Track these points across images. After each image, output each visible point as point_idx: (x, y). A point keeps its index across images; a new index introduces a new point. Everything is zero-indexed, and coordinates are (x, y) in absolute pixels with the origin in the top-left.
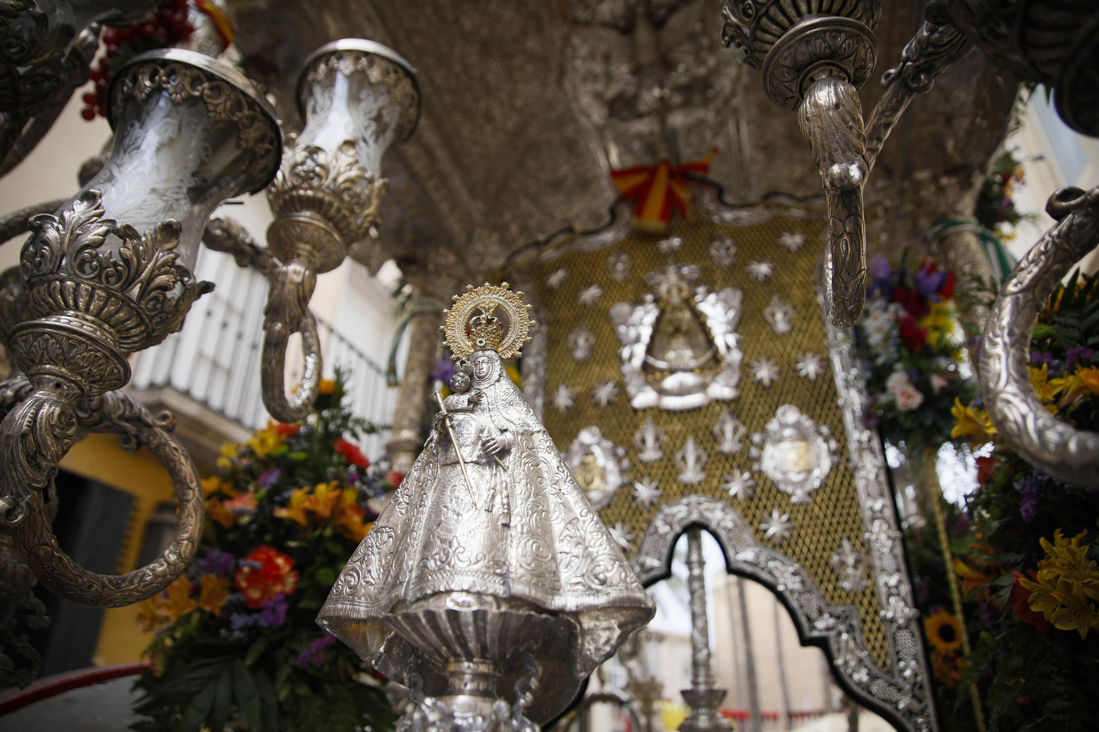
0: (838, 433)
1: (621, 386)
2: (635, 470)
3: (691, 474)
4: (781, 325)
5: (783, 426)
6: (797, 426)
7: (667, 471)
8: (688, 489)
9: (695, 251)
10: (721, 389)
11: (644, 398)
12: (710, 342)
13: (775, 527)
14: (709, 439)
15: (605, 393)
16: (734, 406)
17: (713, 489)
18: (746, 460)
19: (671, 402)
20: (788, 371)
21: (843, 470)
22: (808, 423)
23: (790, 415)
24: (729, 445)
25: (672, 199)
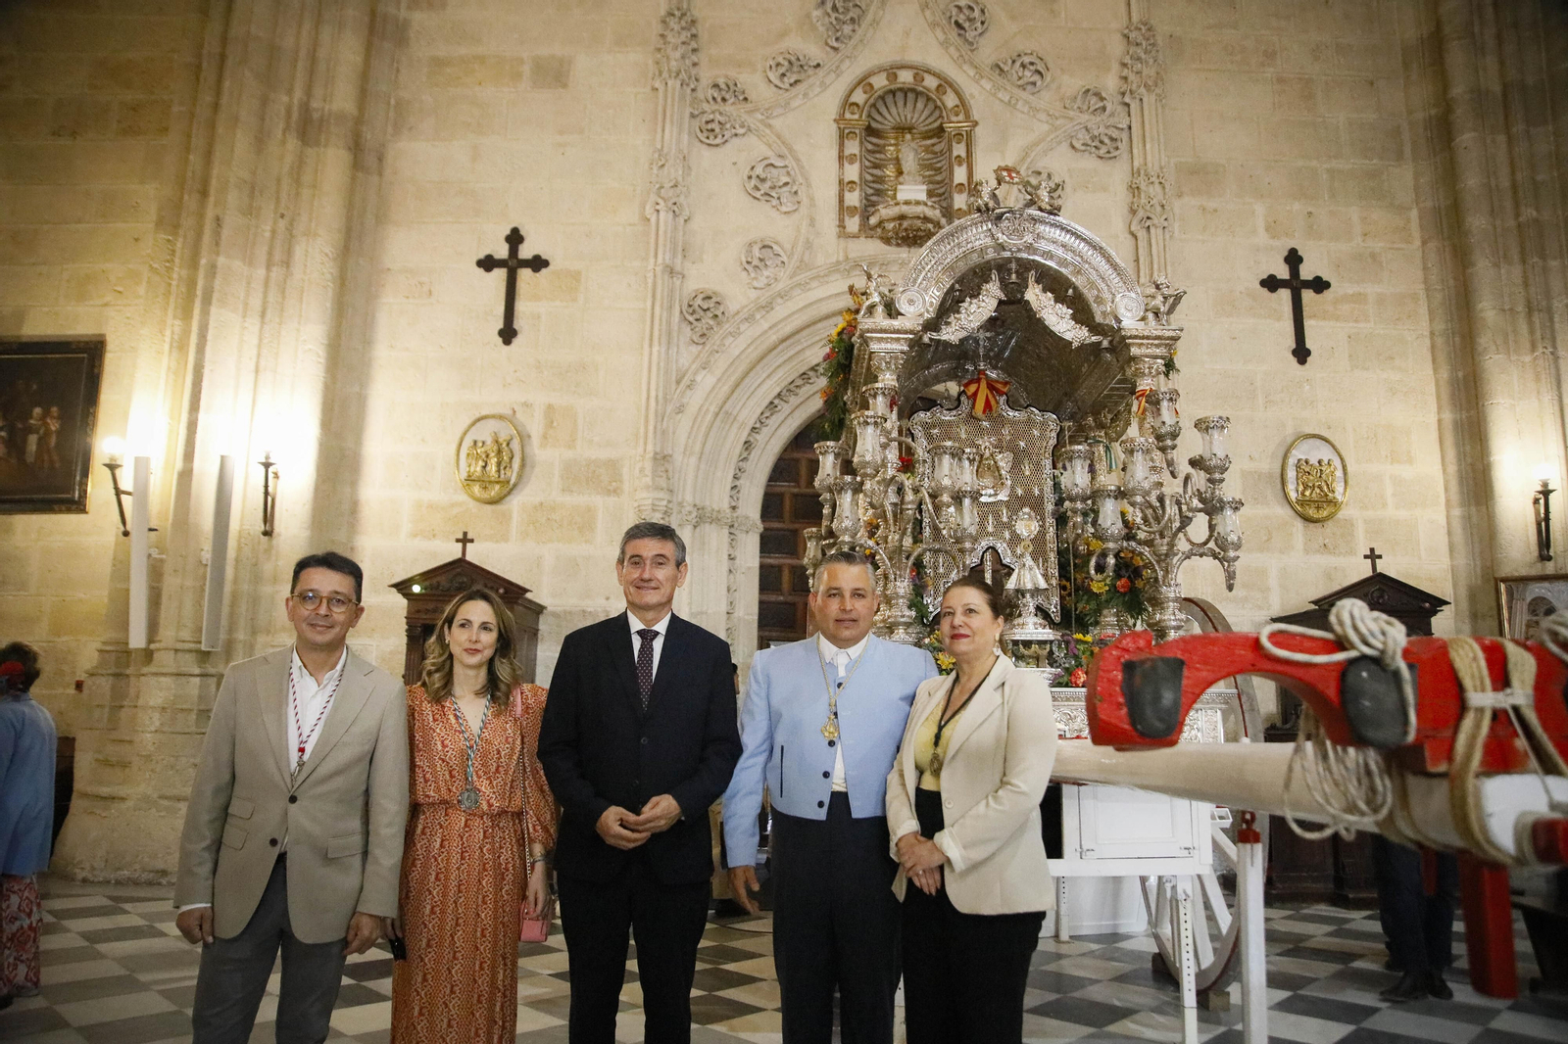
0: (1043, 519)
3: (990, 529)
4: (1027, 473)
5: (1024, 514)
6: (1029, 514)
7: (981, 527)
8: (988, 534)
9: (996, 430)
10: (1003, 496)
12: (1000, 476)
13: (1019, 550)
14: (997, 516)
16: (1007, 504)
17: (997, 534)
18: (1009, 526)
19: (983, 499)
20: (1028, 493)
21: (1042, 533)
22: (1033, 514)
23: (1026, 510)
24: (1005, 519)
25: (987, 403)
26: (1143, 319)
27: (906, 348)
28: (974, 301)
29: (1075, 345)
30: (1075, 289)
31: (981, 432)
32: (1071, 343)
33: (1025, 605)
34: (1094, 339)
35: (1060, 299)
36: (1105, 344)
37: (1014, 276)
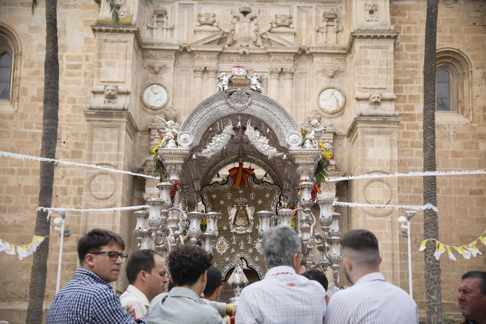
1: (228, 227)
2: (231, 246)
7: (237, 247)
8: (241, 251)
9: (246, 195)
10: (249, 231)
11: (233, 231)
12: (248, 219)
13: (257, 259)
14: (246, 241)
15: (225, 228)
16: (251, 234)
17: (245, 251)
18: (252, 246)
19: (238, 232)
24: (249, 242)
25: (242, 179)
26: (303, 145)
27: (182, 162)
28: (219, 136)
29: (270, 157)
30: (271, 129)
31: (238, 196)
32: (268, 156)
33: (236, 292)
34: (279, 154)
35: (263, 134)
36: (285, 157)
37: (239, 123)
